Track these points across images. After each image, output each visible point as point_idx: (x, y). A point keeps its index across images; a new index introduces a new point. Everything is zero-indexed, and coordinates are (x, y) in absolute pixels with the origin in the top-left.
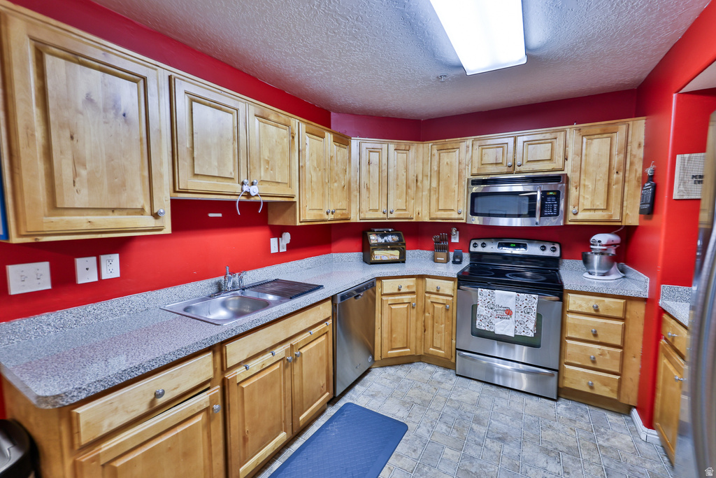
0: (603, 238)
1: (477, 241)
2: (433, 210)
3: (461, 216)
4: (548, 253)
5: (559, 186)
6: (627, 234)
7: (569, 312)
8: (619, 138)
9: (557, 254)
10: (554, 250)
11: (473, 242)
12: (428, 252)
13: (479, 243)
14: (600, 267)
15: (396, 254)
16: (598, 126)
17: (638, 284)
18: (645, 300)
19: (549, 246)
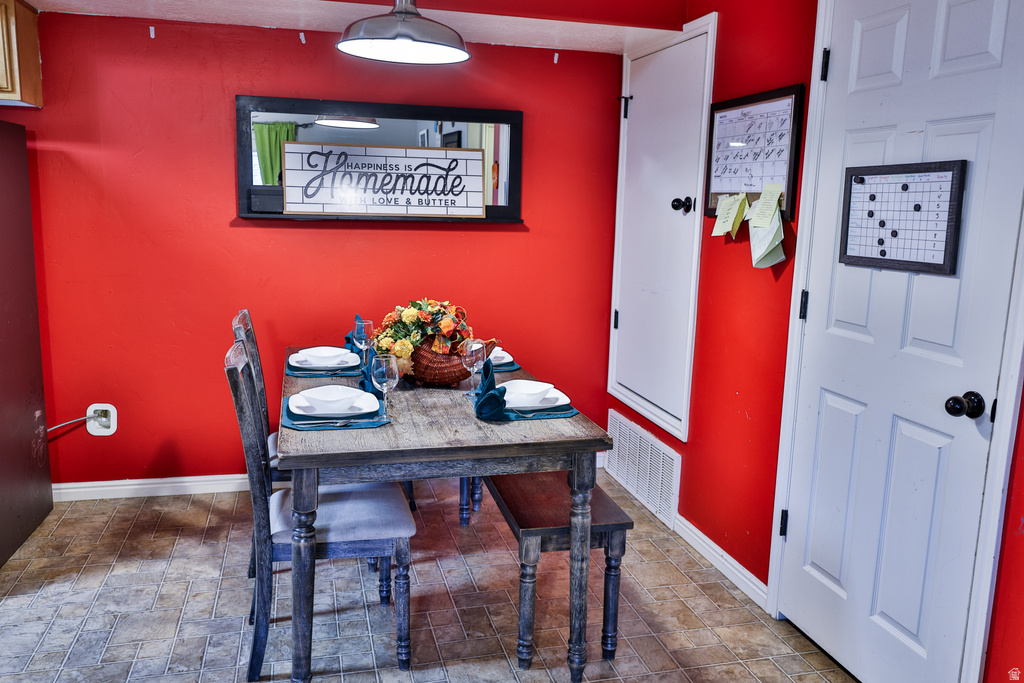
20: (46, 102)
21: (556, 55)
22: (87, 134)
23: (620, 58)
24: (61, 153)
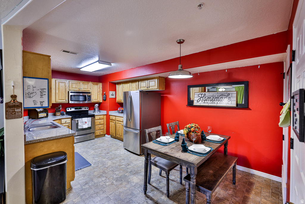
0: (97, 105)
1: (68, 108)
2: (57, 100)
3: (66, 101)
4: (86, 109)
5: (89, 94)
6: (100, 104)
7: (96, 120)
8: (98, 86)
9: (88, 109)
10: (87, 108)
11: (67, 109)
12: (50, 113)
13: (69, 109)
14: (97, 111)
15: (45, 114)
16: (95, 83)
17: (104, 112)
18: (106, 115)
19: (86, 108)
20: (165, 90)
21: (259, 66)
22: (169, 94)
23: (283, 62)
24: (166, 96)
